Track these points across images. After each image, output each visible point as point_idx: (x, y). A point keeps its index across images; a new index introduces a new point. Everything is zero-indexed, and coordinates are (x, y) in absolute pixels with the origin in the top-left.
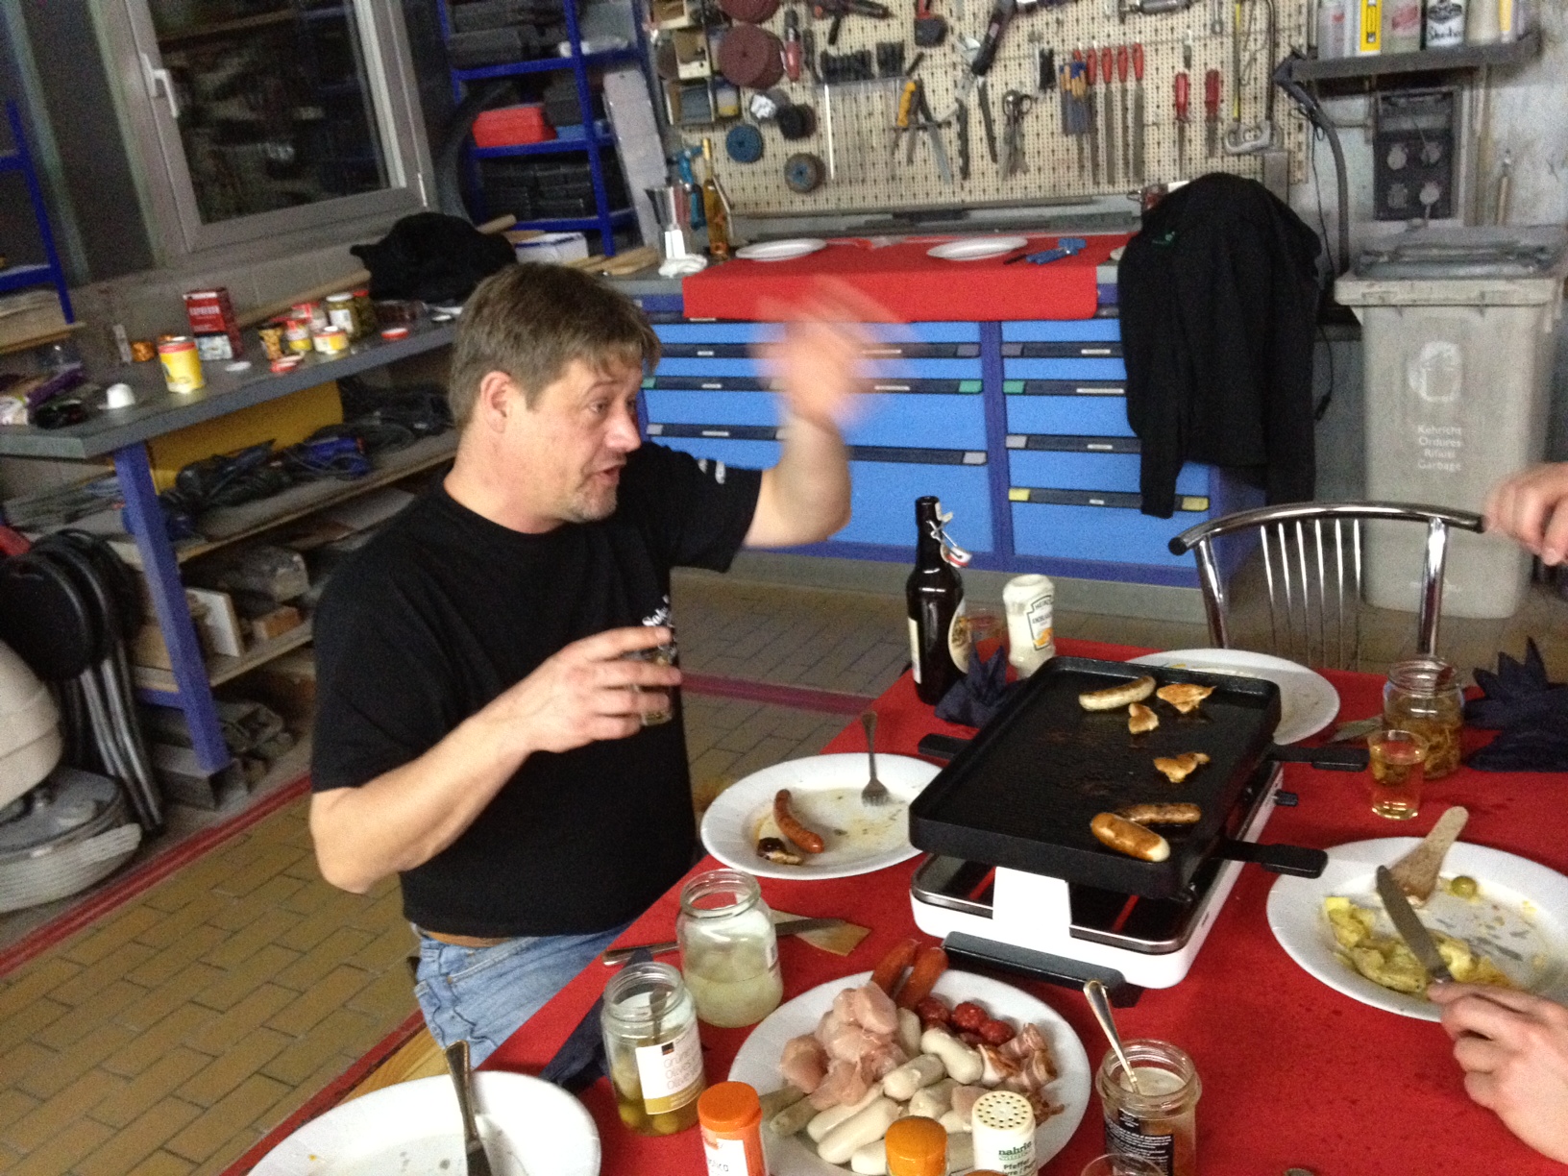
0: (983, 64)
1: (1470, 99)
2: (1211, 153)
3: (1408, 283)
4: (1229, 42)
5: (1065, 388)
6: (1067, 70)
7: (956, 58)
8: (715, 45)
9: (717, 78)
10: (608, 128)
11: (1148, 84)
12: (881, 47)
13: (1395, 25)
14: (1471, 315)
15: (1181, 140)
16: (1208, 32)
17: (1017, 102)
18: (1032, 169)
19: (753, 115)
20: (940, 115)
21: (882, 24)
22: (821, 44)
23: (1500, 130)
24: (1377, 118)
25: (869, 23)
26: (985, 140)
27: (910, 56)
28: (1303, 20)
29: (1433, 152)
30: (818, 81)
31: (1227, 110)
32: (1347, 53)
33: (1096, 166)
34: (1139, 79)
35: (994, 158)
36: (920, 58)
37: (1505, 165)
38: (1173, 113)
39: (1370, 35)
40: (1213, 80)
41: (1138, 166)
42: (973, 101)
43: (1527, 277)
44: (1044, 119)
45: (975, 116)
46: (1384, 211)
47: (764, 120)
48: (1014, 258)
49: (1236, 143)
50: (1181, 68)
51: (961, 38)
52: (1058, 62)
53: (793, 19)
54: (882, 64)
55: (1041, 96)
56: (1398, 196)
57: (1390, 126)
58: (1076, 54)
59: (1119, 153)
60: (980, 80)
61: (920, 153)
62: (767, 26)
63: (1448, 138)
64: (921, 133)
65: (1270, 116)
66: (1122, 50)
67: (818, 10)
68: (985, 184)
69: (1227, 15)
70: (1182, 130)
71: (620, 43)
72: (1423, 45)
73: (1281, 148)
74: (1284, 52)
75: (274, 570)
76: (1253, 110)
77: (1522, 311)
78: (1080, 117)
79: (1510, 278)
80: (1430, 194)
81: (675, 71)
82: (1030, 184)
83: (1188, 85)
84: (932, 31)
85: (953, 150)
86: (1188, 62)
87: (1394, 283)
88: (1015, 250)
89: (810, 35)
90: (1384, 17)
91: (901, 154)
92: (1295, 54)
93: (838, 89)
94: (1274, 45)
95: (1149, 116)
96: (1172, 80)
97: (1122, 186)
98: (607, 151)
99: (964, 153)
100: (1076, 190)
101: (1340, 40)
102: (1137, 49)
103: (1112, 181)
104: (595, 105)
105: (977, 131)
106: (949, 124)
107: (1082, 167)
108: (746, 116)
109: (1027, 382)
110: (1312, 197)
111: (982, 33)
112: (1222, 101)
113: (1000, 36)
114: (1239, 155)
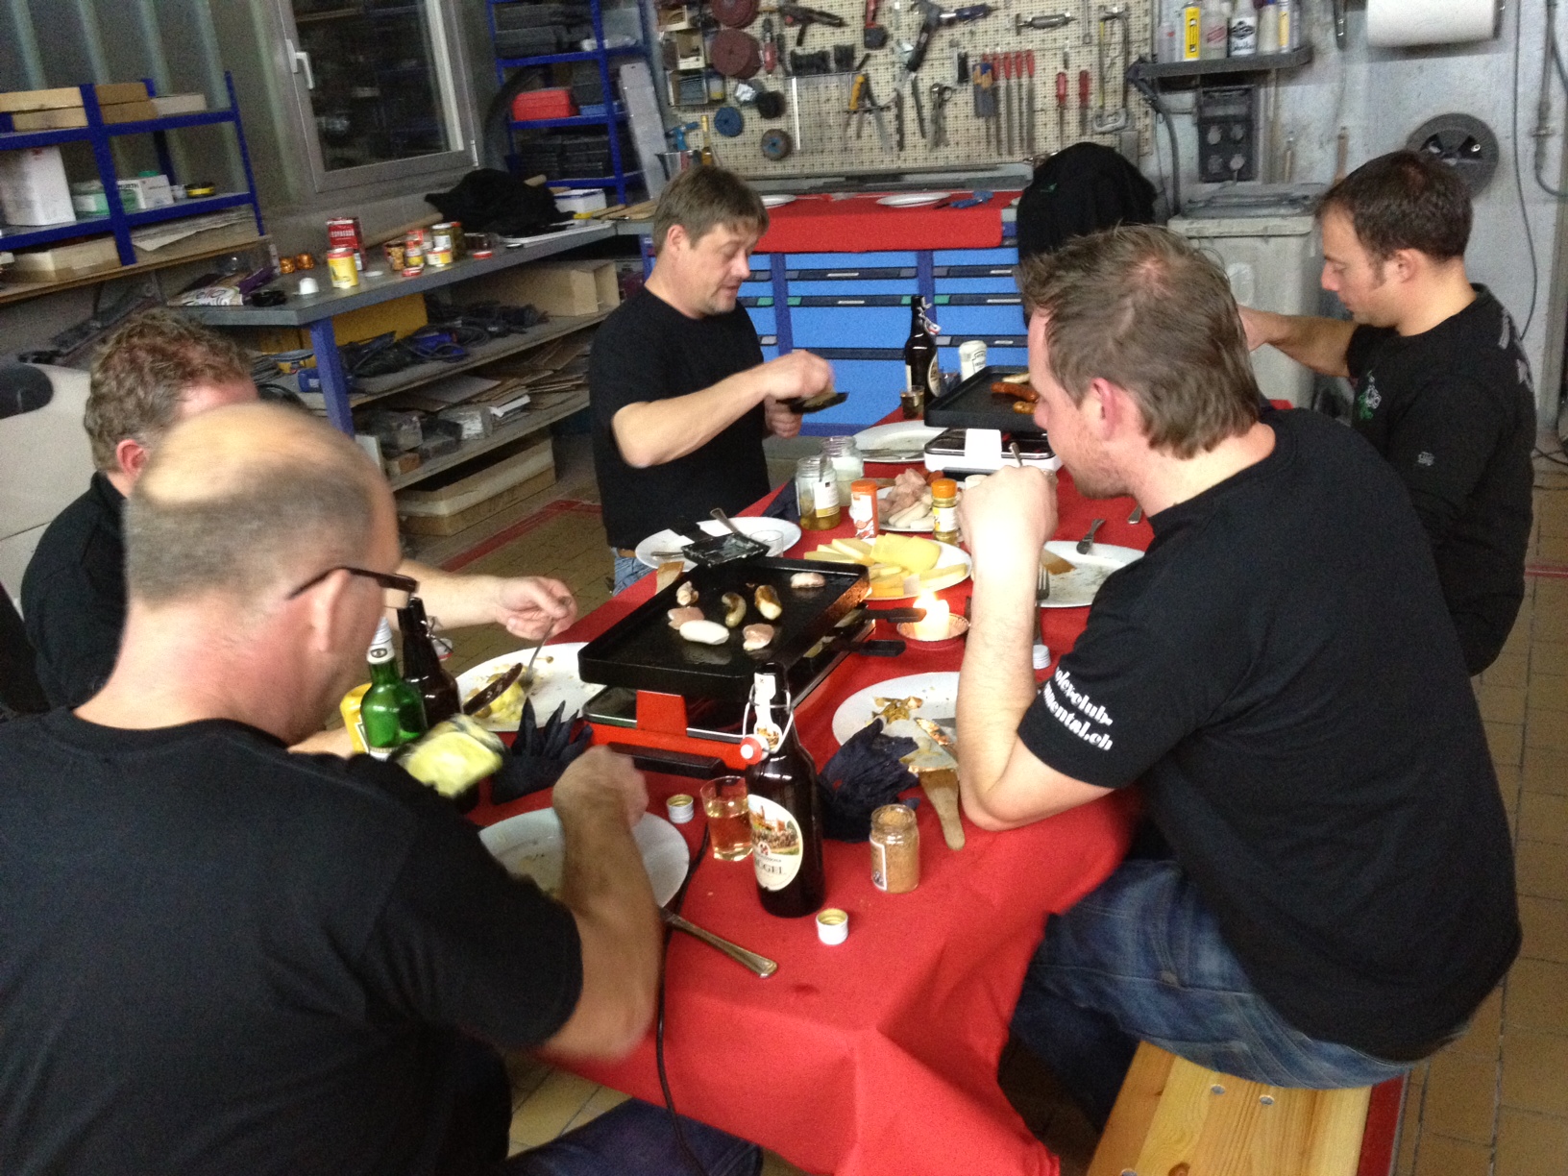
0: (915, 63)
1: (1265, 94)
2: (1083, 133)
3: (1216, 221)
4: (1095, 50)
5: (979, 300)
6: (978, 67)
7: (894, 58)
8: (708, 43)
9: (710, 70)
10: (622, 107)
11: (1037, 80)
12: (838, 49)
13: (1209, 40)
14: (1258, 243)
15: (1062, 122)
16: (1081, 43)
17: (941, 93)
18: (952, 143)
19: (737, 99)
20: (882, 101)
21: (838, 31)
22: (791, 46)
23: (1285, 116)
24: (1200, 106)
25: (828, 30)
26: (916, 122)
27: (859, 56)
28: (1148, 35)
29: (1238, 132)
30: (788, 75)
31: (1094, 101)
32: (1177, 60)
33: (999, 142)
34: (1031, 76)
35: (923, 135)
36: (867, 57)
37: (1289, 142)
38: (1055, 102)
39: (1192, 46)
40: (1084, 78)
41: (1030, 140)
42: (907, 91)
43: (1296, 215)
44: (961, 106)
45: (909, 102)
46: (1206, 175)
47: (746, 103)
48: (942, 205)
49: (1101, 125)
50: (1061, 69)
51: (899, 43)
52: (971, 62)
53: (768, 26)
54: (838, 61)
55: (957, 87)
56: (1215, 164)
57: (1210, 112)
58: (984, 56)
59: (1016, 132)
60: (913, 75)
61: (866, 131)
62: (747, 30)
63: (1249, 122)
64: (867, 115)
65: (1125, 105)
66: (1018, 55)
67: (789, 19)
68: (916, 154)
69: (1094, 30)
70: (1062, 116)
71: (628, 41)
72: (1228, 55)
73: (1133, 128)
74: (1134, 59)
75: (400, 426)
76: (1113, 101)
77: (1292, 239)
78: (987, 104)
79: (1283, 217)
80: (1237, 163)
81: (675, 64)
82: (950, 154)
83: (1066, 81)
84: (877, 38)
85: (892, 128)
86: (1066, 65)
87: (1206, 221)
88: (942, 200)
89: (781, 39)
90: (1201, 35)
91: (852, 131)
92: (1141, 60)
93: (804, 80)
94: (1127, 53)
95: (1038, 105)
96: (1054, 78)
97: (1018, 156)
98: (623, 125)
99: (900, 131)
100: (983, 161)
101: (1172, 50)
102: (1029, 53)
103: (1011, 153)
104: (612, 90)
105: (910, 114)
106: (888, 108)
107: (989, 142)
108: (731, 101)
109: (951, 295)
110: (1154, 166)
111: (915, 39)
112: (1092, 94)
113: (927, 43)
114: (1103, 133)
